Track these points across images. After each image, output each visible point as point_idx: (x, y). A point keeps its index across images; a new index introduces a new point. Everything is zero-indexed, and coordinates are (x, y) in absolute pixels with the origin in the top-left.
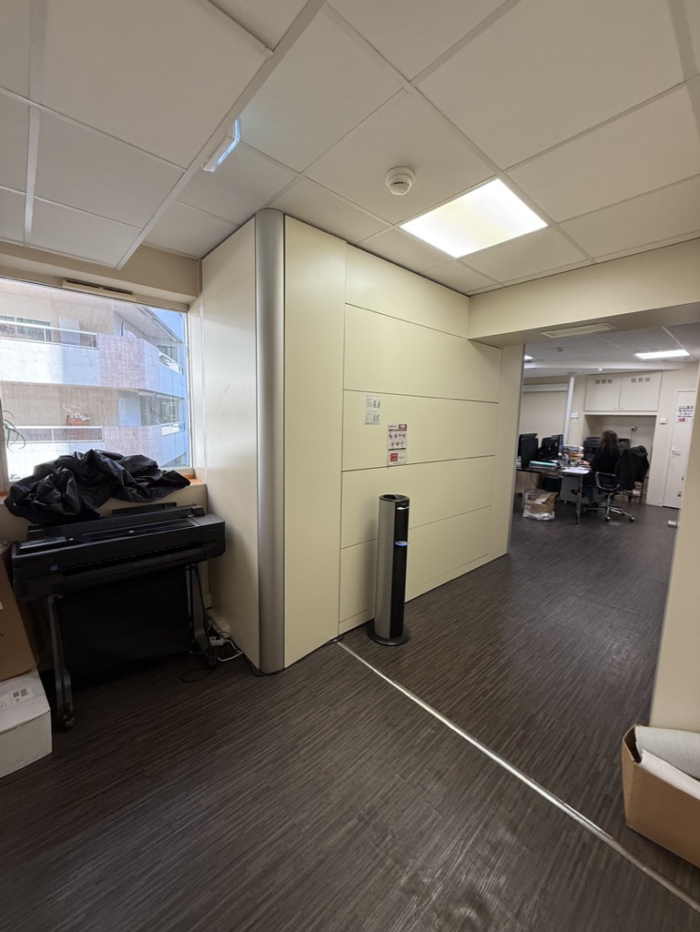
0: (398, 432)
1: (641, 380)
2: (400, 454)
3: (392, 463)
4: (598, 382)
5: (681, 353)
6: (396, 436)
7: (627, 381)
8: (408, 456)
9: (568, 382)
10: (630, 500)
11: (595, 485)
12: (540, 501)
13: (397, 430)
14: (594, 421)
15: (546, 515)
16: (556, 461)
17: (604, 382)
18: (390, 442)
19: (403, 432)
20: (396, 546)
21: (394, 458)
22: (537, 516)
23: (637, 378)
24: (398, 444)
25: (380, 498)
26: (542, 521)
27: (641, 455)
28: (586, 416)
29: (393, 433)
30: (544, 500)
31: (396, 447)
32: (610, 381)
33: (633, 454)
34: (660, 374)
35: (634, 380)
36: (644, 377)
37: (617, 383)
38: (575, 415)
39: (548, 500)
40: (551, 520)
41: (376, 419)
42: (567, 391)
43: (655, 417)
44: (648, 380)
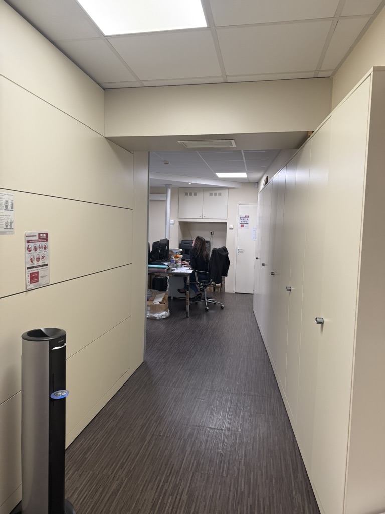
0: (37, 244)
1: (215, 194)
2: (41, 272)
3: (32, 286)
4: (187, 194)
5: (243, 175)
6: (35, 250)
7: (207, 194)
8: (52, 273)
9: (166, 193)
10: (214, 290)
11: (196, 281)
12: (157, 301)
13: (36, 241)
14: (185, 226)
15: (164, 313)
16: (166, 263)
17: (191, 194)
18: (28, 257)
19: (43, 244)
20: (51, 400)
21: (34, 278)
22: (157, 315)
23: (213, 192)
24: (38, 259)
25: (23, 338)
26: (161, 319)
27: (224, 254)
28: (180, 223)
29: (32, 245)
30: (161, 300)
31: (35, 263)
32: (195, 194)
33: (218, 253)
34: (227, 190)
35: (211, 194)
36: (218, 192)
37: (200, 195)
38: (172, 221)
39: (164, 299)
40: (167, 318)
41: (9, 226)
42: (166, 201)
43: (226, 223)
44: (220, 194)
